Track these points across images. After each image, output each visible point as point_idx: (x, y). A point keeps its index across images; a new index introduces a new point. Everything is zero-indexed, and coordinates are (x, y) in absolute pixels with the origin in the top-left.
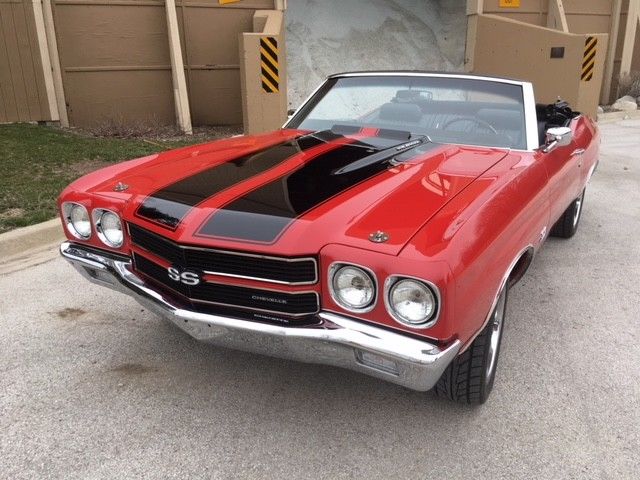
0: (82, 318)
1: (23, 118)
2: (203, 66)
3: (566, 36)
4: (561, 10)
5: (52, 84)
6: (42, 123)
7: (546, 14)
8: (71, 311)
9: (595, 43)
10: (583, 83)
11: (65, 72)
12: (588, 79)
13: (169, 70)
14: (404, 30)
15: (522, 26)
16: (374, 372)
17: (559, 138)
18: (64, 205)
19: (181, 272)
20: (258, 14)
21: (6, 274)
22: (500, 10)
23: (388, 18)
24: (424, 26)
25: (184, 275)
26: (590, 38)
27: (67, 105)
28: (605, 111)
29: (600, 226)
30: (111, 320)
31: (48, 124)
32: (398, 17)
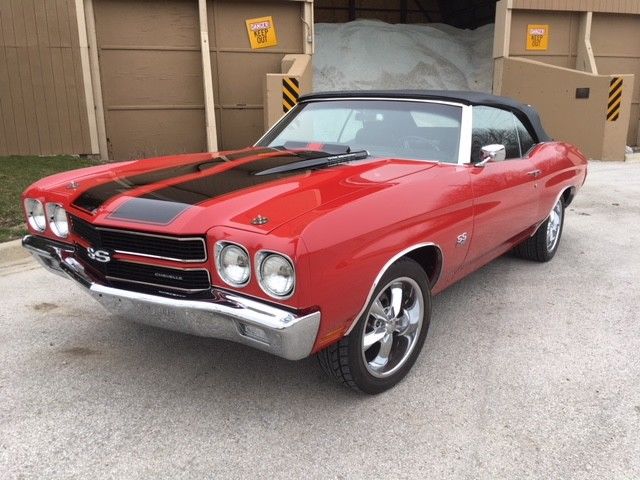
0: (54, 311)
1: (67, 151)
2: (235, 106)
3: (594, 77)
4: (590, 53)
5: (95, 121)
6: (83, 156)
7: (575, 56)
8: (46, 305)
9: (620, 84)
10: (609, 123)
11: (108, 110)
12: (614, 119)
13: (203, 109)
14: (436, 74)
15: (548, 68)
16: (253, 342)
17: (493, 154)
18: (26, 200)
19: (95, 250)
20: (287, 58)
21: (4, 276)
22: (528, 53)
23: (421, 62)
24: (456, 70)
25: (97, 254)
26: (615, 79)
27: (108, 140)
28: (635, 151)
29: (582, 253)
30: (78, 313)
31: (89, 157)
32: (430, 61)
